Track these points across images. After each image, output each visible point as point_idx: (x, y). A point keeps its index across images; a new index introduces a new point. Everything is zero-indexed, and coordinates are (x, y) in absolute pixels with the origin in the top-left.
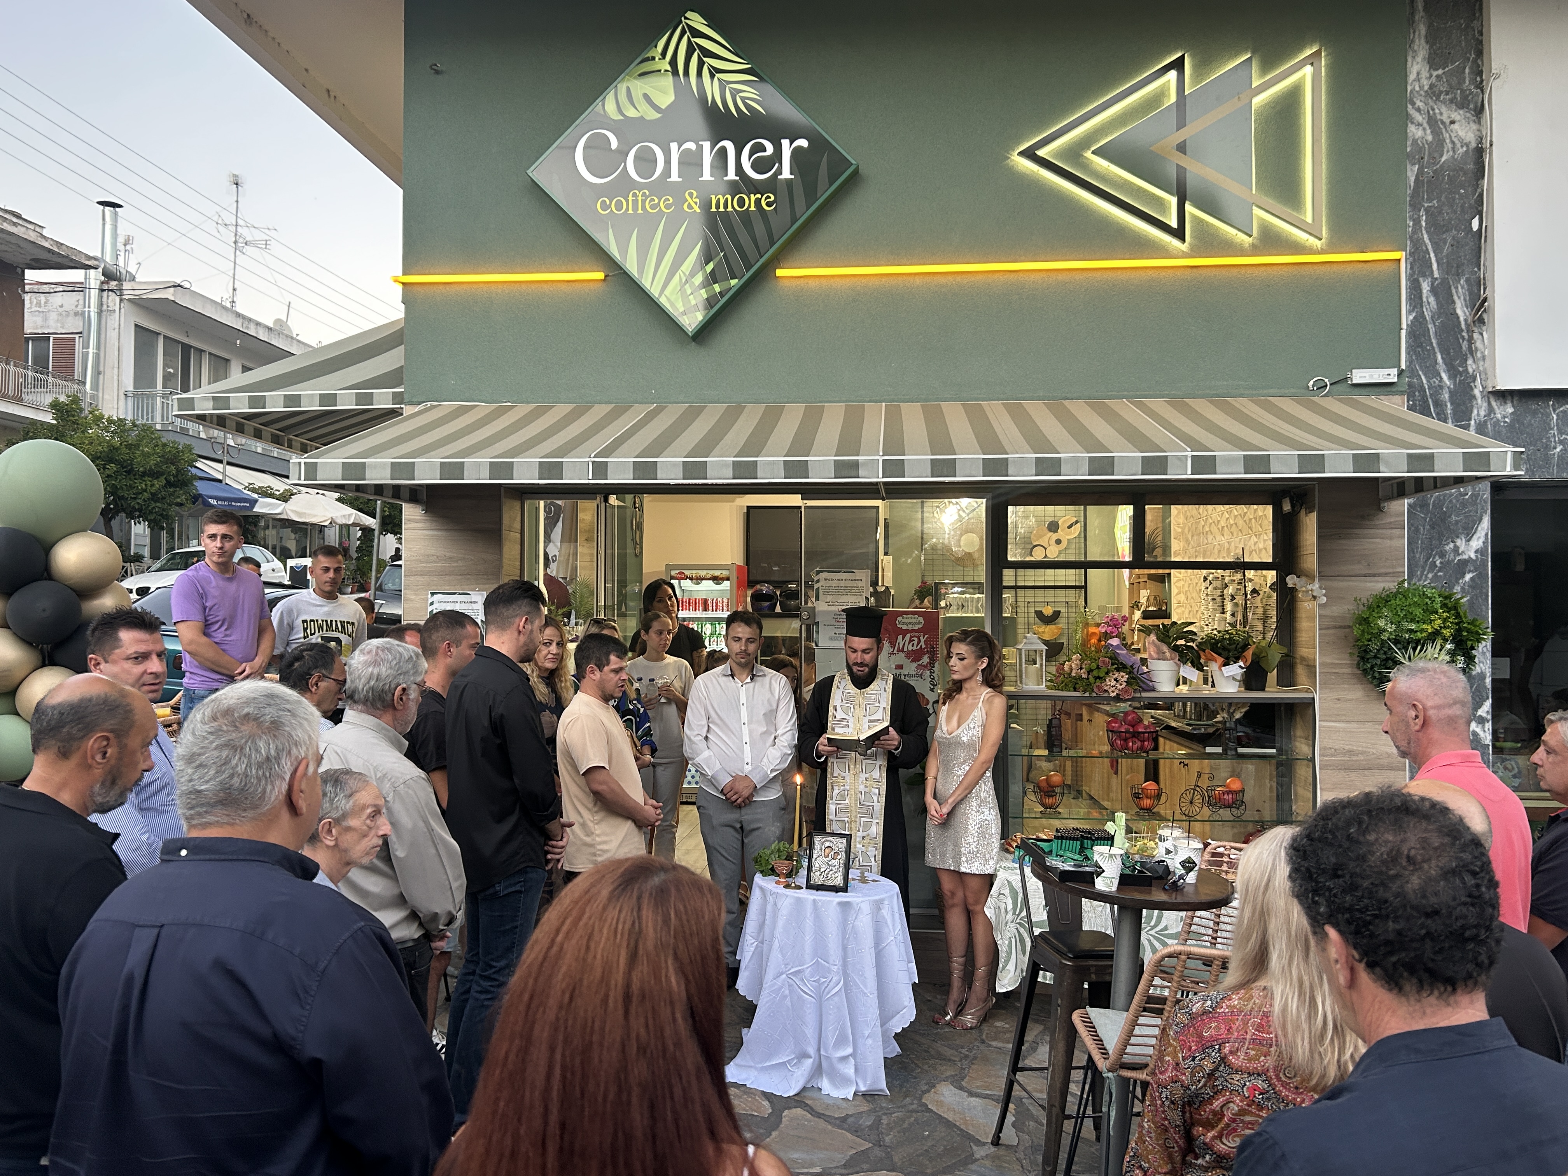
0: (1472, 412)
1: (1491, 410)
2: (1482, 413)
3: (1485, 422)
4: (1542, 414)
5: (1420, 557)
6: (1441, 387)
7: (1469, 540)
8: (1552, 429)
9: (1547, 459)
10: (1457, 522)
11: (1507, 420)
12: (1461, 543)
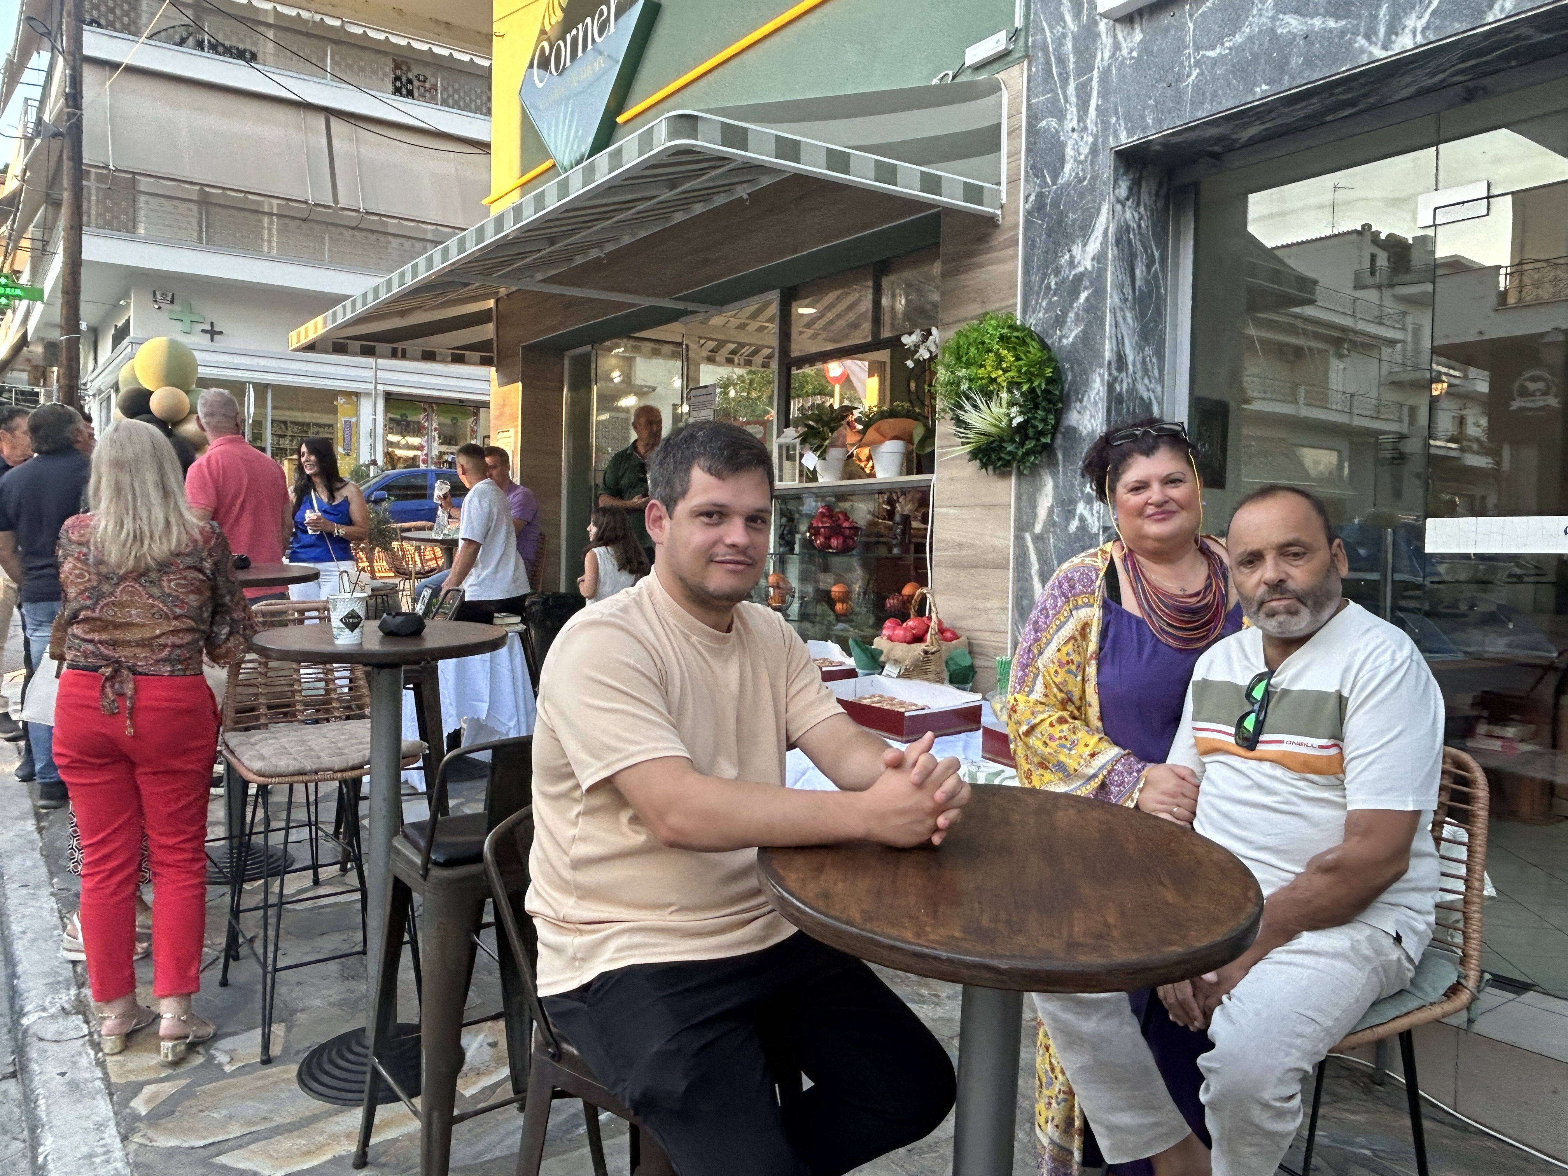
0: (1095, 57)
1: (1117, 47)
2: (1107, 55)
3: (1110, 66)
4: (1177, 28)
5: (1035, 278)
6: (1064, 36)
7: (1084, 245)
8: (1187, 47)
9: (1179, 97)
10: (1074, 221)
11: (1135, 54)
12: (1076, 250)
